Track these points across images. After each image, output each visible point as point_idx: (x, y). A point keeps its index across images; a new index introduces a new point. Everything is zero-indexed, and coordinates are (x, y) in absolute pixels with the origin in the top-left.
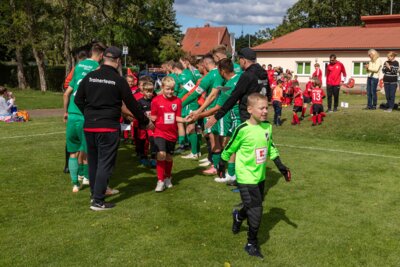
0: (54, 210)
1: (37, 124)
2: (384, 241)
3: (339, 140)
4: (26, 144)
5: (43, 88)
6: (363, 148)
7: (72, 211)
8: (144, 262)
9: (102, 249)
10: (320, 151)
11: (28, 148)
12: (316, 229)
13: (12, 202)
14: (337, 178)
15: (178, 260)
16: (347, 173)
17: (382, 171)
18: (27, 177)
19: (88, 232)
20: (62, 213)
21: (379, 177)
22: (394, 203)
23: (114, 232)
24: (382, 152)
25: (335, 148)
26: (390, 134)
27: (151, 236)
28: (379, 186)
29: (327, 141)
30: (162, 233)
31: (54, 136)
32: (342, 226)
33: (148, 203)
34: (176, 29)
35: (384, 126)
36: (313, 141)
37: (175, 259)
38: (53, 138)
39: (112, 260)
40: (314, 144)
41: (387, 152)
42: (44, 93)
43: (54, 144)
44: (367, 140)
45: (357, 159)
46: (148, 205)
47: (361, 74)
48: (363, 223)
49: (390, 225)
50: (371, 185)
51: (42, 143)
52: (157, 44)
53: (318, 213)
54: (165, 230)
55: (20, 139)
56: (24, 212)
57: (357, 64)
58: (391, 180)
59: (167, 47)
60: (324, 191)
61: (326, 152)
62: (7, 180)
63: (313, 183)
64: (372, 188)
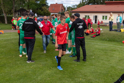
0: (18, 62)
1: (6, 35)
2: (118, 72)
3: (100, 41)
4: (4, 41)
5: (6, 23)
6: (108, 43)
7: (24, 63)
8: (49, 79)
9: (35, 75)
10: (95, 44)
11: (5, 43)
12: (98, 69)
13: (4, 60)
14: (101, 53)
15: (59, 78)
16: (104, 51)
17: (115, 51)
18: (7, 52)
19: (30, 70)
20: (21, 63)
21: (114, 52)
22: (120, 61)
23: (38, 70)
24: (114, 45)
25: (99, 43)
26: (115, 39)
27: (49, 71)
28: (115, 55)
29: (96, 41)
30: (53, 70)
31: (13, 39)
32: (105, 68)
33: (46, 60)
34: (47, 4)
35: (114, 36)
36: (92, 41)
37: (58, 78)
38: (12, 39)
39: (39, 78)
40: (93, 42)
41: (115, 45)
42: (6, 24)
43: (13, 41)
44: (109, 41)
45: (107, 46)
46: (46, 61)
47: (105, 20)
48: (111, 66)
49: (119, 67)
50: (112, 55)
51: (9, 41)
52: (41, 9)
53: (98, 64)
54: (53, 69)
55: (2, 40)
56: (9, 63)
57: (103, 17)
58: (118, 53)
59: (44, 10)
60: (98, 57)
61: (97, 45)
62: (1, 53)
63: (95, 54)
64: (112, 56)
